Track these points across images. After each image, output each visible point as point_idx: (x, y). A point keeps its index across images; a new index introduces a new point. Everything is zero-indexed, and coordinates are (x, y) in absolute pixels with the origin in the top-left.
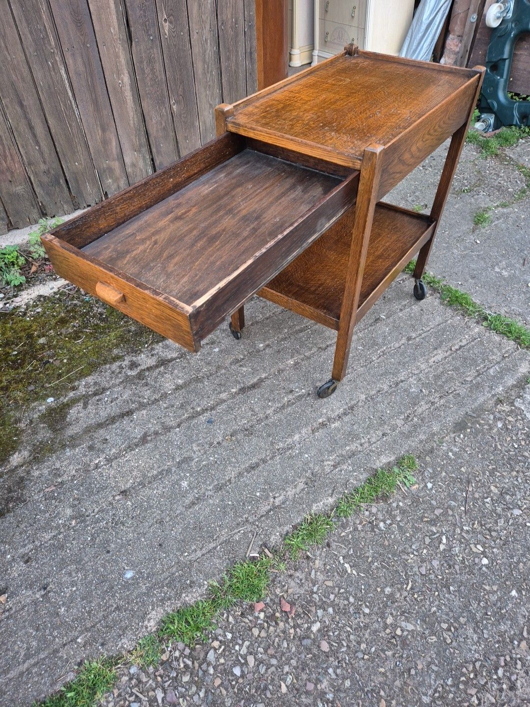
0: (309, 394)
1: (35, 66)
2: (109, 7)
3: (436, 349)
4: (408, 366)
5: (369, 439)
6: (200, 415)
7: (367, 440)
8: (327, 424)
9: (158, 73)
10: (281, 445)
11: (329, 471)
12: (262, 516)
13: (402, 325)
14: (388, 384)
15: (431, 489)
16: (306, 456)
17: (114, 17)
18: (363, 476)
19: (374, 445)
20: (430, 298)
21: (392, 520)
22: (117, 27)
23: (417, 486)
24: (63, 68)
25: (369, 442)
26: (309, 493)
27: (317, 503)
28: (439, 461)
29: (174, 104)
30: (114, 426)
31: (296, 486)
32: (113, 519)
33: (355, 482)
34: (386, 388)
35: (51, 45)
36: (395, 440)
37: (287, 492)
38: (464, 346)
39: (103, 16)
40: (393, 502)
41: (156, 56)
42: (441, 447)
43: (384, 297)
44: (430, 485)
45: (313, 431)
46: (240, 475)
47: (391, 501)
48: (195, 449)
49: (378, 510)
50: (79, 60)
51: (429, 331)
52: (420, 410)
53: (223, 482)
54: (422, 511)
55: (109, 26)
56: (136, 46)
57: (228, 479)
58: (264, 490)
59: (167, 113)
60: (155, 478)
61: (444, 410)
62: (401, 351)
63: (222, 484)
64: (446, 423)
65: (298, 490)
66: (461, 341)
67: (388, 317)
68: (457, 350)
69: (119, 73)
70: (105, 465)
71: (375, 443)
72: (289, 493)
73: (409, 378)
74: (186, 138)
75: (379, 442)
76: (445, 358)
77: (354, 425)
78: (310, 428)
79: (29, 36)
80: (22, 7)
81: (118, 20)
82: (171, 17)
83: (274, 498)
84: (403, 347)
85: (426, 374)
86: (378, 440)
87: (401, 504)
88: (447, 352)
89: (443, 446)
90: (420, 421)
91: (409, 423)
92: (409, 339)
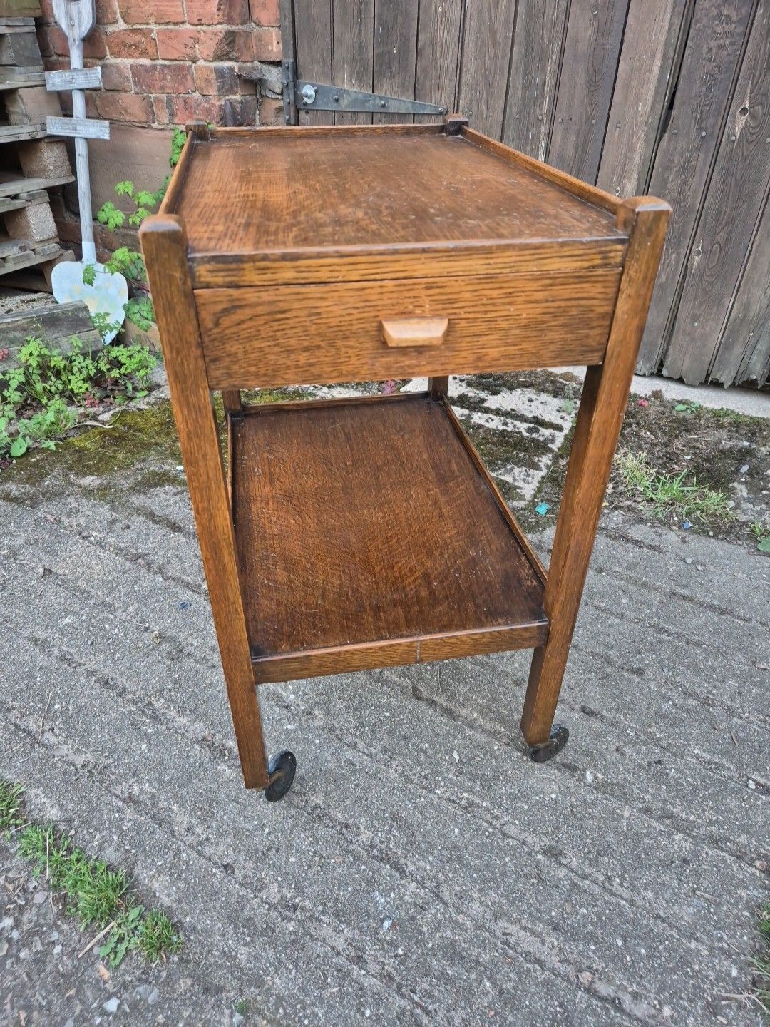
0: (287, 707)
1: (510, 133)
2: (650, 71)
3: (554, 929)
4: (454, 871)
5: (207, 839)
6: (193, 591)
7: (204, 836)
8: (225, 755)
9: (689, 194)
10: (158, 705)
11: (118, 793)
12: (15, 725)
13: (591, 824)
14: (377, 841)
15: (104, 1013)
16: (144, 747)
17: (652, 87)
18: (110, 854)
19: (194, 855)
20: (751, 870)
21: (18, 941)
22: (649, 103)
23: (106, 974)
24: (545, 146)
25: (200, 843)
26: (64, 774)
27: (44, 792)
28: (186, 1014)
29: (698, 253)
30: (151, 525)
31: (77, 751)
32: (10, 579)
33: (96, 843)
34: (365, 837)
35: (541, 109)
36: (216, 893)
37: (66, 743)
38: (622, 1011)
39: (634, 83)
40: (60, 933)
41: (699, 165)
42: (227, 1012)
43: (659, 762)
44: (112, 1005)
45: (204, 739)
46: (91, 673)
47: (65, 927)
48: (131, 609)
49: (39, 906)
50: (572, 139)
51: (616, 896)
52: (325, 931)
53: (76, 658)
54: (44, 1003)
55: (638, 99)
56: (670, 141)
57: (82, 661)
58: (65, 711)
59: (677, 263)
60: (74, 591)
61: (348, 994)
62: (498, 840)
63: (73, 658)
64: (304, 1008)
65: (71, 757)
66: (636, 996)
67: (596, 786)
68: (590, 991)
69: (623, 175)
70: (90, 542)
71: (199, 853)
72: (65, 747)
73: (417, 881)
74: (695, 318)
75: (203, 861)
76: (538, 961)
77: (238, 803)
78: (207, 733)
79: (520, 91)
80: (527, 50)
81: (656, 93)
82: (759, 109)
83: (52, 730)
84: (513, 843)
85: (451, 921)
86: (210, 859)
87: (58, 949)
88: (565, 961)
89: (231, 1016)
90: (288, 939)
91: (274, 914)
92: (553, 853)
